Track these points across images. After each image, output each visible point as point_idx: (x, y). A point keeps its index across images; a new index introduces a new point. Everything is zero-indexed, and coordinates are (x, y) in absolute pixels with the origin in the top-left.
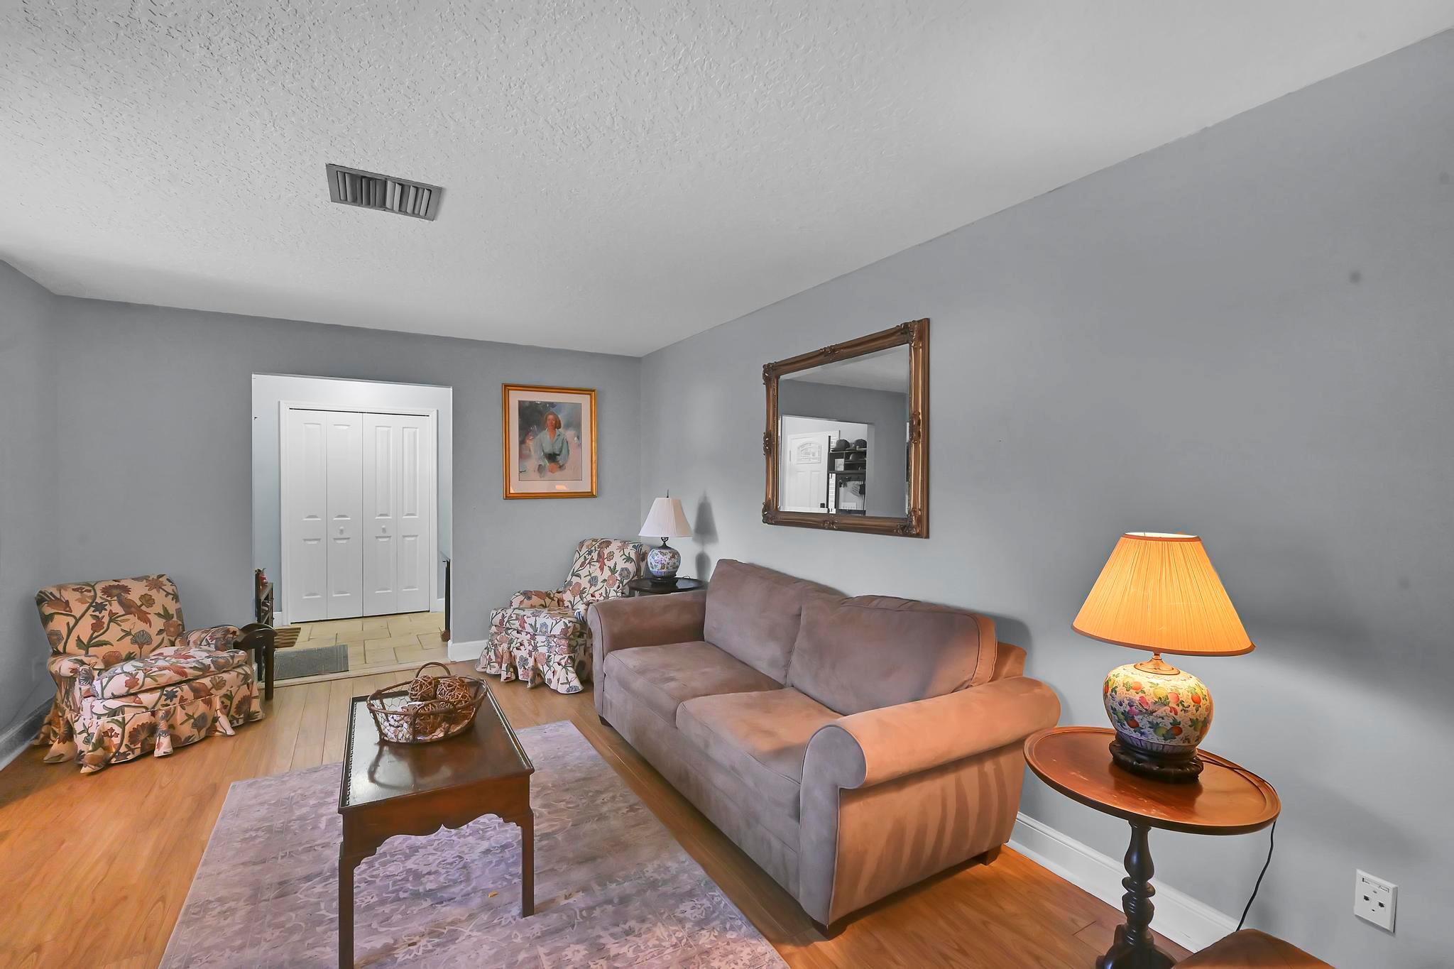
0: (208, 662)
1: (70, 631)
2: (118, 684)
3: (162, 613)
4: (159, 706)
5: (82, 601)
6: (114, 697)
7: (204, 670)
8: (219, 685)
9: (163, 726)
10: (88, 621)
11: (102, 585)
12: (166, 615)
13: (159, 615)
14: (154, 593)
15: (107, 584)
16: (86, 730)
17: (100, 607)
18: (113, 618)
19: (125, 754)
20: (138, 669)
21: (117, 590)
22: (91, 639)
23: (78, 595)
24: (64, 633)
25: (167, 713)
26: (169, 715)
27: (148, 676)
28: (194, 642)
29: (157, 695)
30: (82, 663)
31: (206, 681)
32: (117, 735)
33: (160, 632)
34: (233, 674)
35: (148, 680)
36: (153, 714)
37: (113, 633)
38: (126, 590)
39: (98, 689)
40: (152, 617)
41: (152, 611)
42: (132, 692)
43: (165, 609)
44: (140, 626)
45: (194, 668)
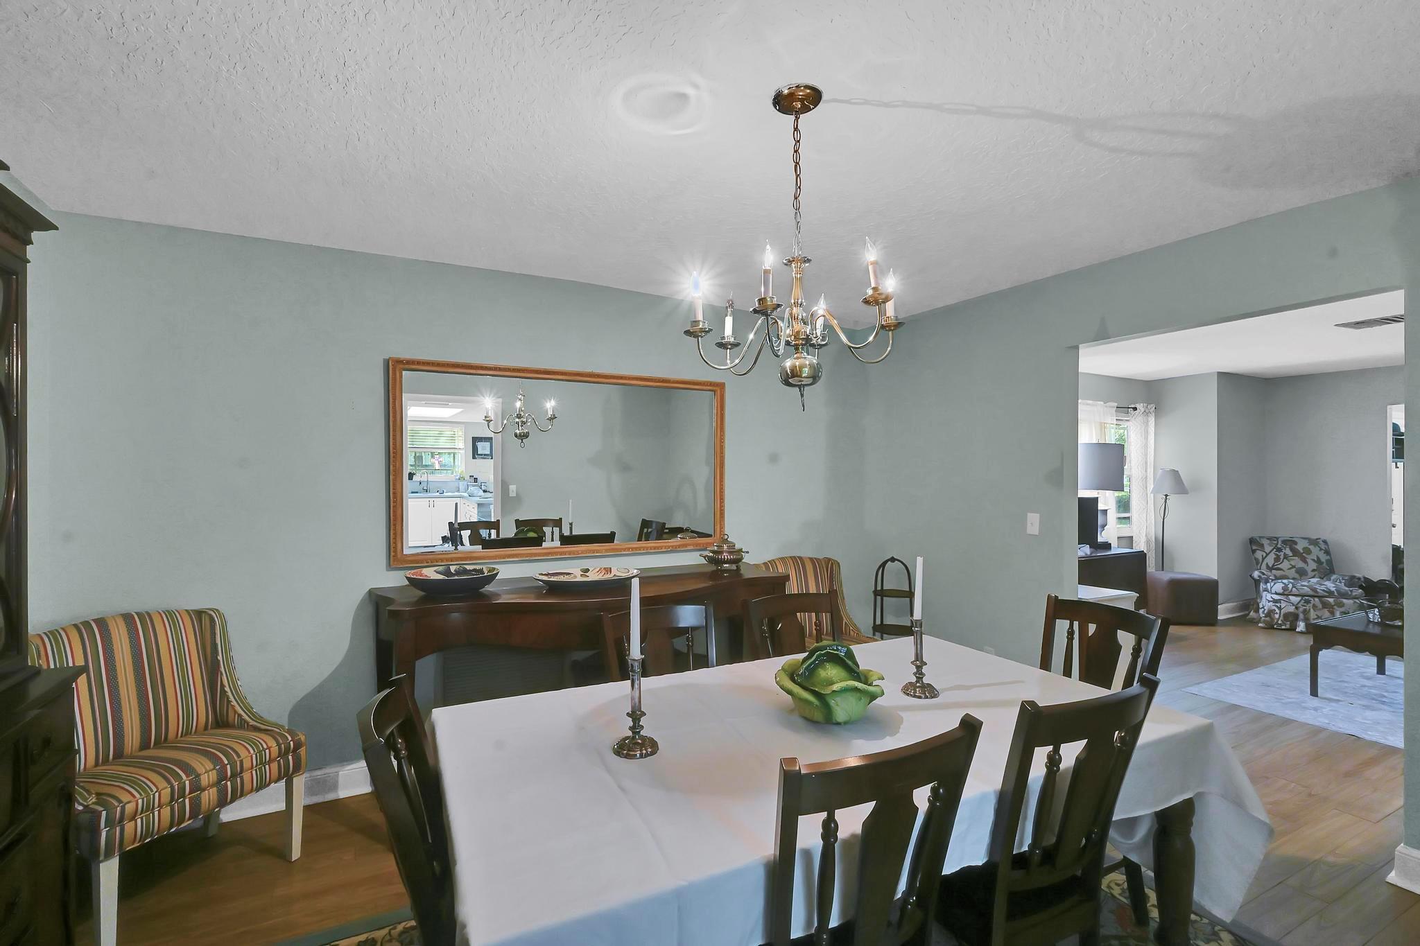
0: (1333, 589)
1: (1263, 559)
2: (1278, 587)
3: (1316, 559)
4: (1300, 605)
5: (1270, 545)
6: (1276, 593)
7: (1330, 594)
8: (1341, 605)
9: (1301, 616)
10: (1272, 556)
11: (1283, 539)
12: (1318, 561)
13: (1314, 560)
14: (1311, 547)
15: (1285, 539)
16: (1263, 608)
17: (1279, 550)
18: (1286, 557)
19: (1281, 625)
20: (1291, 583)
21: (1291, 543)
22: (1273, 565)
23: (1268, 541)
24: (1261, 560)
25: (1305, 610)
26: (1306, 612)
27: (1295, 587)
28: (1333, 580)
29: (1299, 599)
30: (1264, 574)
31: (1331, 600)
32: (1277, 613)
33: (1313, 570)
34: (1351, 601)
35: (1294, 589)
36: (1297, 608)
37: (1285, 565)
38: (1296, 543)
39: (1269, 588)
40: (1309, 561)
41: (1309, 558)
42: (1286, 593)
43: (1318, 558)
44: (1300, 564)
45: (1323, 590)
